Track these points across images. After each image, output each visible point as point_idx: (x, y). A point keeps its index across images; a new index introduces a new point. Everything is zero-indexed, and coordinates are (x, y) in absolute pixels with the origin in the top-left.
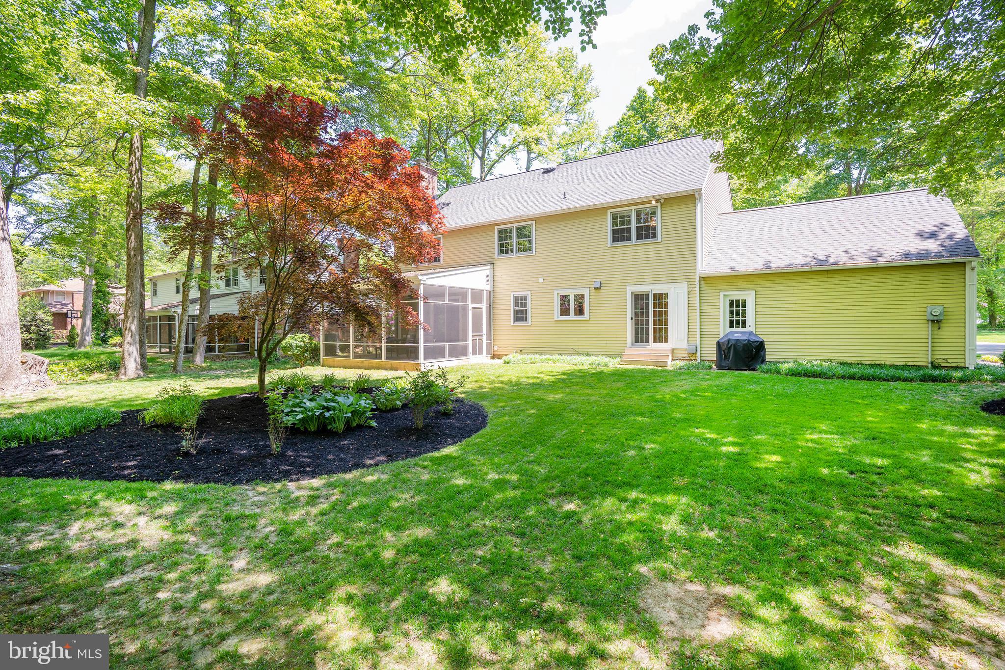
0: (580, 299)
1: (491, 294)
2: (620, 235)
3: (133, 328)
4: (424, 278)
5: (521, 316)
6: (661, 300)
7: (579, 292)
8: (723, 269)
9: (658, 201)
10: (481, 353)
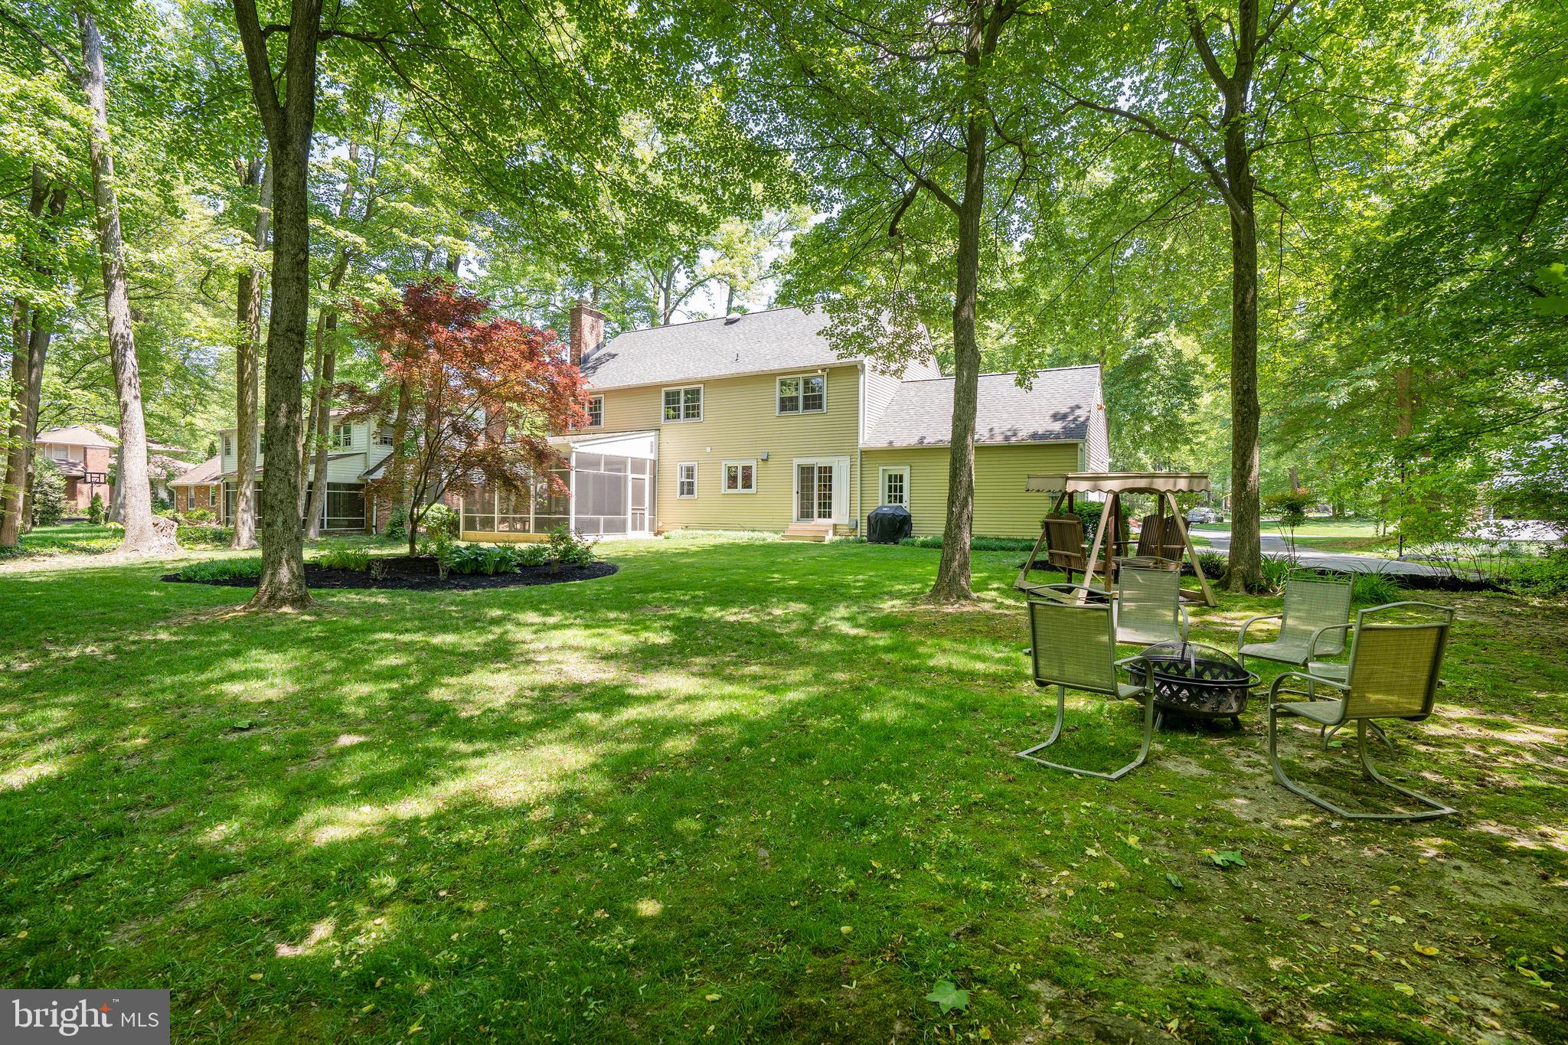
0: (747, 470)
1: (656, 465)
2: (787, 404)
3: (248, 493)
4: (577, 445)
5: (688, 488)
6: (826, 473)
7: (747, 463)
8: (882, 444)
9: (823, 370)
10: (642, 528)
